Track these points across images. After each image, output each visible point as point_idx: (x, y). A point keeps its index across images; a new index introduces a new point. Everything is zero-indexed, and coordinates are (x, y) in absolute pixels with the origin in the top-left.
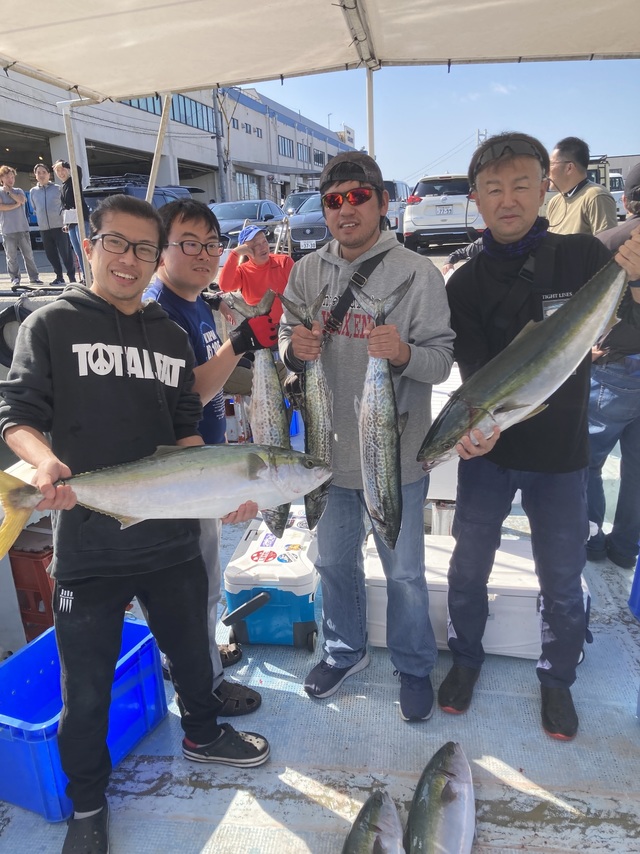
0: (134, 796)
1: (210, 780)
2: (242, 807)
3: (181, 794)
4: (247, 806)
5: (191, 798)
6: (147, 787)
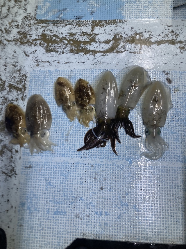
0: (101, 54)
1: (149, 38)
2: (177, 57)
3: (133, 50)
5: (140, 53)
6: (107, 46)
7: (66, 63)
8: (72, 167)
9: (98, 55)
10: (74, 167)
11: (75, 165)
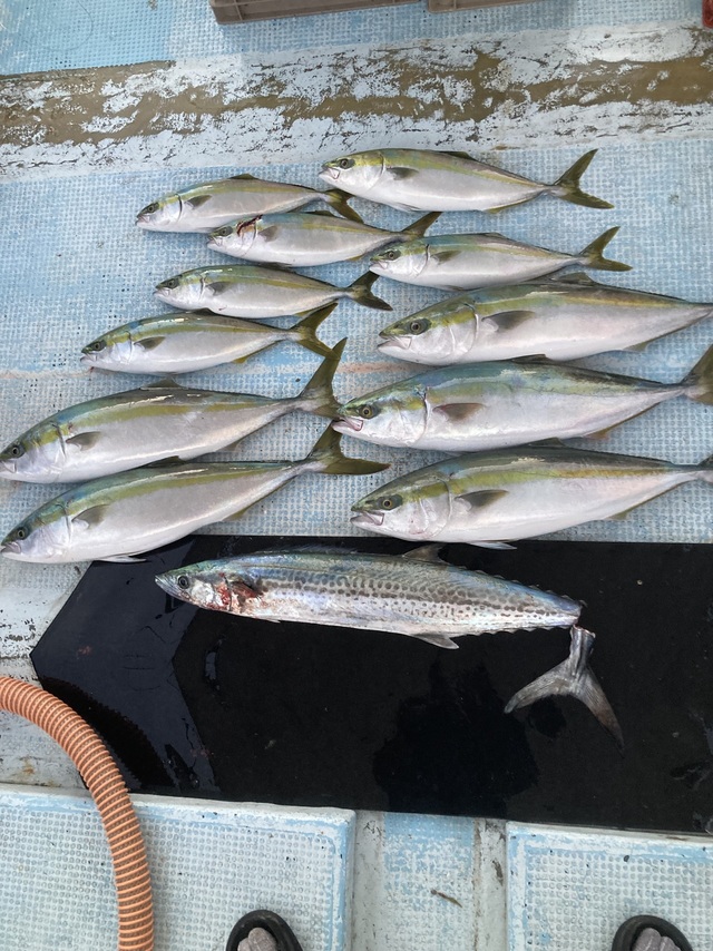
0: (112, 140)
1: (219, 97)
2: (277, 135)
3: (181, 125)
4: (285, 132)
5: (197, 131)
6: (126, 122)
7: (36, 165)
8: (34, 388)
9: (104, 143)
10: (38, 388)
11: (39, 382)
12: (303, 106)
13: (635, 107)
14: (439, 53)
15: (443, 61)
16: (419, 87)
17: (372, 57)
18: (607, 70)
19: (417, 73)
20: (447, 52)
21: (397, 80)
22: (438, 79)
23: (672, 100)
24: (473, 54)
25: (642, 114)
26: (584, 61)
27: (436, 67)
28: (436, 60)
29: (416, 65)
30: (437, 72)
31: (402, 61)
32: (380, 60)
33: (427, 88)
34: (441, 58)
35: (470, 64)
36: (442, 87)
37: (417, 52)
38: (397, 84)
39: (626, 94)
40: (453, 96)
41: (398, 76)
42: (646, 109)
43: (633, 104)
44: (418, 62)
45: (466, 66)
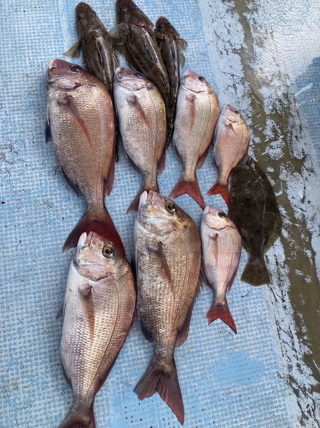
12: (249, 59)
13: (282, 264)
14: (299, 135)
15: (294, 138)
16: (274, 126)
17: (289, 96)
18: (306, 242)
19: (283, 124)
20: (301, 140)
21: (276, 112)
22: (281, 137)
23: (291, 288)
24: (302, 156)
25: (278, 269)
26: (309, 226)
27: (289, 135)
28: (294, 134)
29: (288, 122)
30: (286, 136)
31: (290, 114)
32: (288, 101)
33: (274, 131)
34: (296, 137)
35: (295, 155)
36: (276, 140)
37: (298, 122)
38: (274, 112)
39: (290, 257)
40: (271, 147)
41: (279, 113)
42: (282, 271)
43: (285, 262)
44: (291, 123)
45: (293, 153)
